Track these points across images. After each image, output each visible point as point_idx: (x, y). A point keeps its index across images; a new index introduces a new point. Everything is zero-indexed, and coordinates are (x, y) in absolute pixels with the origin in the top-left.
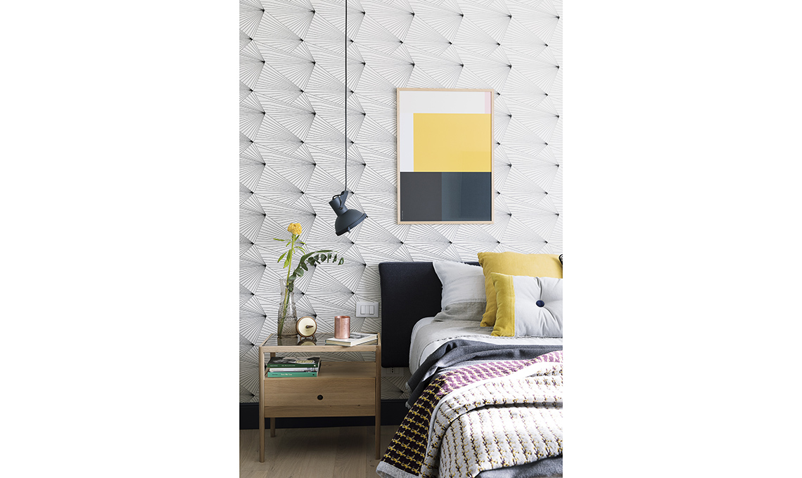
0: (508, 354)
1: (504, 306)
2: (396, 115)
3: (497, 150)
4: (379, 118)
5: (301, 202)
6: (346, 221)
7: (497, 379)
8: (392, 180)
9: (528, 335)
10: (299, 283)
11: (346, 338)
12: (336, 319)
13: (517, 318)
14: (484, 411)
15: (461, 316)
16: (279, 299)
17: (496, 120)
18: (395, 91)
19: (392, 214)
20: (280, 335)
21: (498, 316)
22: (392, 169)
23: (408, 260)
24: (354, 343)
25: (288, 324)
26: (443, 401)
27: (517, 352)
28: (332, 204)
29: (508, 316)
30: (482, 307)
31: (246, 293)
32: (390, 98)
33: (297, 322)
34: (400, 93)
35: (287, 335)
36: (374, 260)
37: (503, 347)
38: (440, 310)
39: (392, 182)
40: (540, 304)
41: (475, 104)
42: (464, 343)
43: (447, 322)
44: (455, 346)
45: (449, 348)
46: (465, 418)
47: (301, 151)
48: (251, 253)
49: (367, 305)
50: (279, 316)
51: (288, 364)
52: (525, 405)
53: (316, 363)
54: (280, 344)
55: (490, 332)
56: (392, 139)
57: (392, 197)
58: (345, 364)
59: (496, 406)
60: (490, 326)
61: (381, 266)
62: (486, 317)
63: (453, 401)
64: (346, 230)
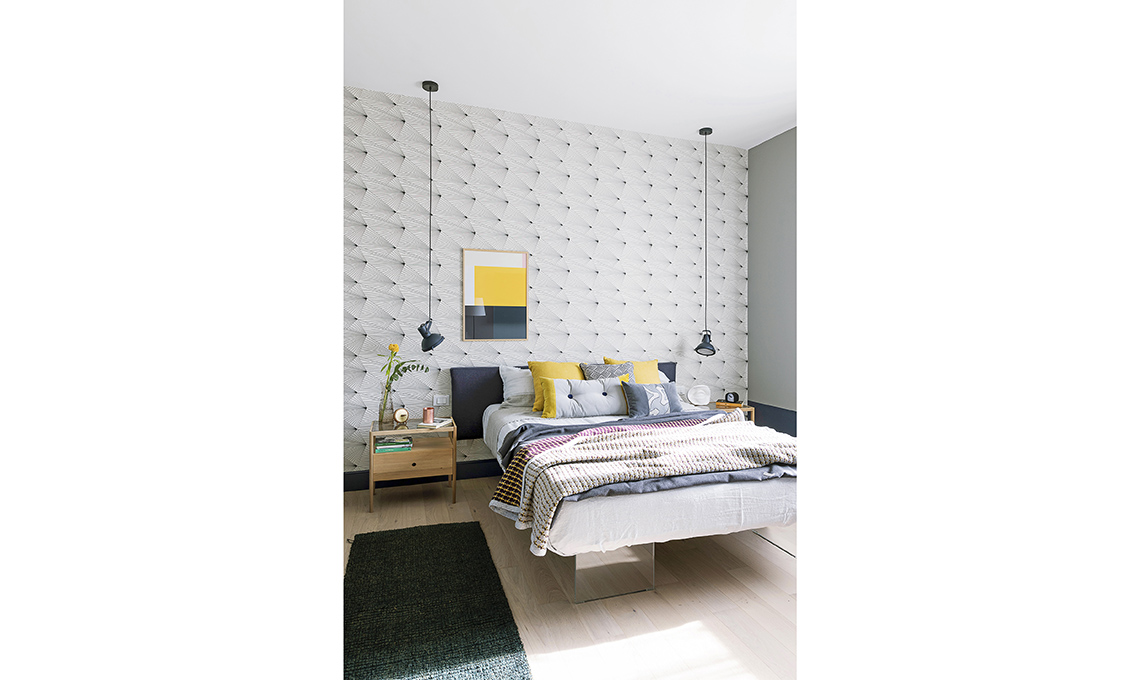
0: (557, 431)
1: (549, 399)
2: (462, 266)
3: (530, 291)
4: (450, 269)
5: (393, 326)
6: (430, 342)
7: (557, 448)
8: (459, 311)
9: (563, 416)
10: (394, 385)
11: (431, 424)
12: (425, 410)
13: (557, 406)
14: (556, 467)
15: (519, 404)
16: (381, 396)
17: (529, 272)
18: (462, 250)
19: (459, 335)
20: (381, 422)
21: (545, 405)
22: (459, 304)
23: (470, 366)
24: (438, 426)
25: (387, 414)
26: (529, 462)
27: (563, 430)
28: (420, 330)
29: (551, 405)
30: (533, 397)
31: (349, 391)
32: (458, 254)
33: (394, 414)
34: (465, 252)
35: (386, 421)
36: (447, 365)
37: (555, 427)
38: (503, 400)
39: (459, 312)
40: (570, 397)
41: (516, 262)
42: (531, 426)
43: (510, 408)
44: (526, 428)
45: (523, 430)
46: (547, 471)
47: (393, 290)
48: (355, 363)
49: (442, 398)
50: (381, 409)
51: (390, 442)
52: (577, 462)
53: (411, 440)
54: (381, 429)
55: (540, 416)
56: (459, 283)
57: (459, 322)
58: (433, 440)
59: (562, 463)
60: (540, 411)
61: (452, 370)
62: (536, 404)
63: (536, 463)
64: (431, 349)
